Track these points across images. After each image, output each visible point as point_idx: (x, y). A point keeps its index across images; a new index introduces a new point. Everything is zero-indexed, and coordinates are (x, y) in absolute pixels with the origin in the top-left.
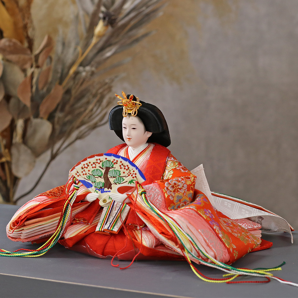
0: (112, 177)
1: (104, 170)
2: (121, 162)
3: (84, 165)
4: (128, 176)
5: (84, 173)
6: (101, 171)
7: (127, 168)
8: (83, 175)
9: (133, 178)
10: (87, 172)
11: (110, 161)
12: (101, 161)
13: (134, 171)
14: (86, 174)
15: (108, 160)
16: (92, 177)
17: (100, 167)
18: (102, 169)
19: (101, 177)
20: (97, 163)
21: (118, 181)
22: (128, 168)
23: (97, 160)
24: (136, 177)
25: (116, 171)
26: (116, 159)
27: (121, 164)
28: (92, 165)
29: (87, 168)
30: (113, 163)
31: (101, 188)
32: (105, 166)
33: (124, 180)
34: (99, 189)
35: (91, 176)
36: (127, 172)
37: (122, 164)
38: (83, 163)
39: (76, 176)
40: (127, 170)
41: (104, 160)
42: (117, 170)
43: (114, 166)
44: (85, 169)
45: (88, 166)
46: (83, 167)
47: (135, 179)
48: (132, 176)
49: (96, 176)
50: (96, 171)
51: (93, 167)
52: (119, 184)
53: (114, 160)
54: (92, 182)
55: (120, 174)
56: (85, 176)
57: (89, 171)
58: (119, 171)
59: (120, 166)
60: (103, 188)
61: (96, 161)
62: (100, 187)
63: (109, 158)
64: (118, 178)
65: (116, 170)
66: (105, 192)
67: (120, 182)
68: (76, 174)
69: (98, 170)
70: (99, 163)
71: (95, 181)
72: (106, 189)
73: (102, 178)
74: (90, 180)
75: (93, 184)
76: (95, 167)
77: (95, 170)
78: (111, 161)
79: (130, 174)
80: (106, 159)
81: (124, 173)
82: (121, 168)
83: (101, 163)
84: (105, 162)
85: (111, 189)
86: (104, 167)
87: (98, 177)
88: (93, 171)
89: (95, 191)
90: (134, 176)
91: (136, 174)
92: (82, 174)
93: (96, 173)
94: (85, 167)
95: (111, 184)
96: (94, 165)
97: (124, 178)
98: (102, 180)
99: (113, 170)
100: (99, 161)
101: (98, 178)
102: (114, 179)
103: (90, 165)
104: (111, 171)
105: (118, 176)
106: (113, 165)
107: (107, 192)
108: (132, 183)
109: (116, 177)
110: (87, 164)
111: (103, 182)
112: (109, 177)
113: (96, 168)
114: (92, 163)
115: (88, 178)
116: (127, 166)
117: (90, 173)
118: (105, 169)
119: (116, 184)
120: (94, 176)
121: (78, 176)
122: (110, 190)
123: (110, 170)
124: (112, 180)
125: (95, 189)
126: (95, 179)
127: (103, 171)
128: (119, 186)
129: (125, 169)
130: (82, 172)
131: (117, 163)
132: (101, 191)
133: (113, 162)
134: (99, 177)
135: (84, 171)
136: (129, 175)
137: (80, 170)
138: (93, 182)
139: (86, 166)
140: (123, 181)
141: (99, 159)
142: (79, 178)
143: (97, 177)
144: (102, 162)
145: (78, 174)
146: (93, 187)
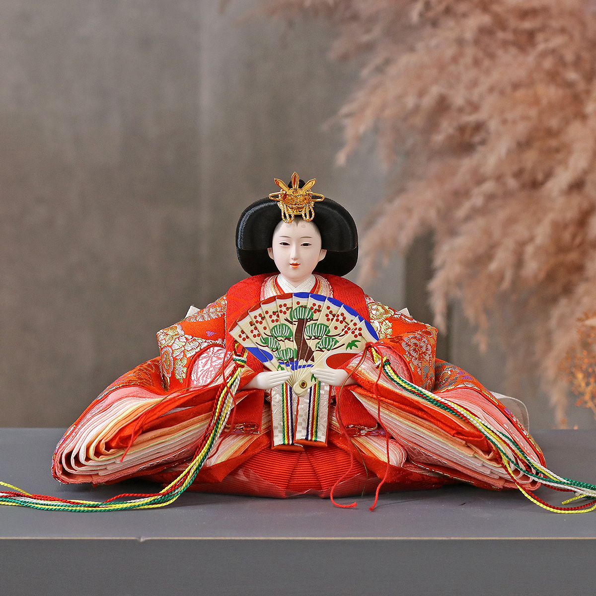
0: (313, 338)
1: (295, 324)
2: (328, 308)
3: (255, 317)
4: (344, 335)
5: (256, 332)
6: (289, 328)
7: (341, 318)
8: (255, 336)
9: (356, 336)
10: (262, 331)
11: (305, 307)
12: (288, 309)
13: (355, 324)
14: (259, 335)
15: (302, 306)
16: (272, 339)
17: (287, 320)
18: (291, 323)
19: (289, 339)
20: (281, 311)
21: (325, 346)
22: (344, 318)
23: (281, 306)
24: (360, 335)
25: (320, 326)
26: (318, 303)
27: (328, 312)
28: (271, 317)
29: (261, 323)
30: (313, 311)
31: (292, 360)
32: (297, 317)
33: (337, 342)
34: (288, 362)
35: (269, 337)
36: (341, 326)
37: (331, 312)
38: (252, 314)
39: (240, 340)
40: (341, 322)
41: (295, 306)
42: (321, 324)
43: (315, 316)
44: (258, 325)
45: (263, 318)
46: (254, 320)
47: (359, 338)
48: (353, 333)
49: (279, 338)
50: (279, 329)
51: (273, 321)
52: (328, 350)
53: (314, 305)
54: (272, 350)
55: (329, 332)
56: (258, 339)
57: (265, 328)
58: (324, 325)
59: (327, 315)
60: (295, 360)
61: (279, 309)
62: (290, 359)
63: (303, 301)
64: (326, 338)
65: (319, 324)
66: (300, 367)
67: (329, 347)
68: (240, 336)
69: (284, 326)
70: (285, 313)
71: (279, 348)
72: (302, 362)
73: (293, 341)
74: (267, 346)
75: (275, 354)
76: (277, 321)
77: (276, 326)
78: (309, 307)
79: (349, 329)
80: (298, 303)
81: (336, 328)
82: (328, 320)
83: (288, 312)
84: (296, 309)
85: (313, 360)
86: (294, 320)
87: (283, 339)
88: (274, 328)
89: (279, 366)
90: (357, 332)
91: (360, 329)
92: (251, 335)
93: (280, 331)
94: (257, 322)
95: (311, 352)
96: (274, 317)
97: (337, 338)
98: (293, 345)
99: (312, 325)
100: (284, 309)
101: (284, 341)
102: (317, 341)
103: (267, 316)
104: (309, 326)
105: (326, 335)
106: (312, 315)
107: (304, 366)
108: (353, 347)
109: (319, 336)
110: (260, 315)
111: (295, 349)
112: (306, 337)
113: (278, 323)
114: (271, 313)
115: (262, 342)
116: (342, 314)
117: (268, 332)
118: (297, 323)
119: (321, 350)
120: (276, 338)
121: (244, 339)
122: (310, 362)
123: (308, 324)
124: (312, 344)
125: (278, 364)
126: (279, 344)
127: (294, 328)
128: (328, 354)
129: (337, 320)
130: (252, 332)
131: (319, 311)
132: (291, 365)
133: (312, 308)
134: (285, 339)
135: (256, 328)
136: (346, 332)
137: (248, 329)
138: (274, 350)
139: (259, 319)
140: (335, 344)
141: (285, 305)
142: (247, 344)
143: (281, 340)
144: (290, 310)
145: (244, 336)
146: (274, 361)
